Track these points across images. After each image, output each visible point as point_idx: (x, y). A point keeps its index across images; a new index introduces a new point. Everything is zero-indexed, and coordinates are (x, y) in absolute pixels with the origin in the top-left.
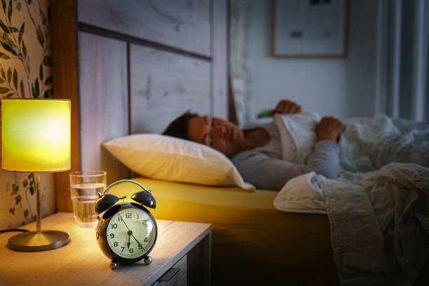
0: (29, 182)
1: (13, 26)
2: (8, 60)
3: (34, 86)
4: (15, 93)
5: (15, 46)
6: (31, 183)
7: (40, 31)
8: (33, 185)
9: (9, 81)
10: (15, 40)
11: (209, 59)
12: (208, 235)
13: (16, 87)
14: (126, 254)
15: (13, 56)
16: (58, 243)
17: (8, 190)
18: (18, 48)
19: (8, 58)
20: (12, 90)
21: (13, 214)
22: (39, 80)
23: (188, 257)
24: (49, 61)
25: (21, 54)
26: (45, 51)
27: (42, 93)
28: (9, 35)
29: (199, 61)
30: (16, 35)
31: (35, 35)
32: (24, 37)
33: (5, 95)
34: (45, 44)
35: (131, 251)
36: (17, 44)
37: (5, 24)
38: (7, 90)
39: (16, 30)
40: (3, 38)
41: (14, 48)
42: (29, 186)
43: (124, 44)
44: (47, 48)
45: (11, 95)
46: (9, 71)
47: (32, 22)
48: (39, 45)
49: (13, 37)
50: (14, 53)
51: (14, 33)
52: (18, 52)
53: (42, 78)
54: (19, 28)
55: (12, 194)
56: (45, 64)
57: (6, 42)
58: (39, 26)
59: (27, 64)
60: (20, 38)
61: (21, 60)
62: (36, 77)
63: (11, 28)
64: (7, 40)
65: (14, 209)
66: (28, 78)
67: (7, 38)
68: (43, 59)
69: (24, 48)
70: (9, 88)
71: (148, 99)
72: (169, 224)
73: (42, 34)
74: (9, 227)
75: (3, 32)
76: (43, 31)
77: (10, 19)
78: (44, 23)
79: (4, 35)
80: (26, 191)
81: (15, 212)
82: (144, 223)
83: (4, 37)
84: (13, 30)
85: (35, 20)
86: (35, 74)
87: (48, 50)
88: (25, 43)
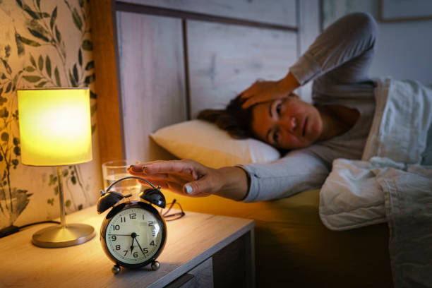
0: (70, 172)
1: (42, 11)
2: (38, 47)
3: (72, 73)
4: (48, 81)
5: (46, 32)
6: (73, 173)
7: (77, 14)
8: (75, 175)
9: (41, 69)
10: (46, 25)
11: (295, 30)
12: (249, 233)
13: (50, 74)
14: (129, 259)
15: (45, 43)
16: (82, 239)
17: (44, 181)
18: (50, 34)
19: (38, 45)
20: (45, 78)
21: (52, 204)
22: (78, 66)
23: (213, 260)
24: (89, 45)
25: (53, 40)
26: (83, 36)
27: (82, 79)
28: (38, 21)
29: (281, 34)
30: (48, 20)
31: (71, 19)
32: (57, 22)
33: (37, 83)
34: (83, 28)
35: (135, 255)
36: (49, 30)
37: (33, 9)
38: (39, 79)
39: (46, 15)
40: (32, 25)
41: (45, 35)
42: (70, 175)
43: (180, 21)
44: (85, 32)
45: (44, 83)
46: (41, 58)
47: (66, 5)
48: (76, 29)
49: (44, 23)
50: (46, 40)
51: (45, 19)
52: (50, 38)
53: (81, 63)
54: (50, 13)
55: (50, 185)
56: (84, 49)
57: (35, 28)
58: (75, 9)
59: (62, 50)
60: (52, 24)
61: (55, 46)
62: (74, 63)
63: (41, 14)
64: (36, 27)
65: (53, 200)
66: (64, 64)
67: (37, 24)
68: (81, 43)
69: (58, 33)
70: (41, 76)
71: (212, 78)
72: (207, 219)
73: (79, 18)
74: (48, 218)
75: (31, 18)
76: (80, 14)
77: (38, 5)
78: (81, 5)
79: (32, 21)
80: (67, 182)
81: (54, 203)
82: (151, 225)
83: (32, 23)
84: (43, 15)
85: (70, 4)
86: (72, 60)
87: (87, 33)
88: (58, 28)
